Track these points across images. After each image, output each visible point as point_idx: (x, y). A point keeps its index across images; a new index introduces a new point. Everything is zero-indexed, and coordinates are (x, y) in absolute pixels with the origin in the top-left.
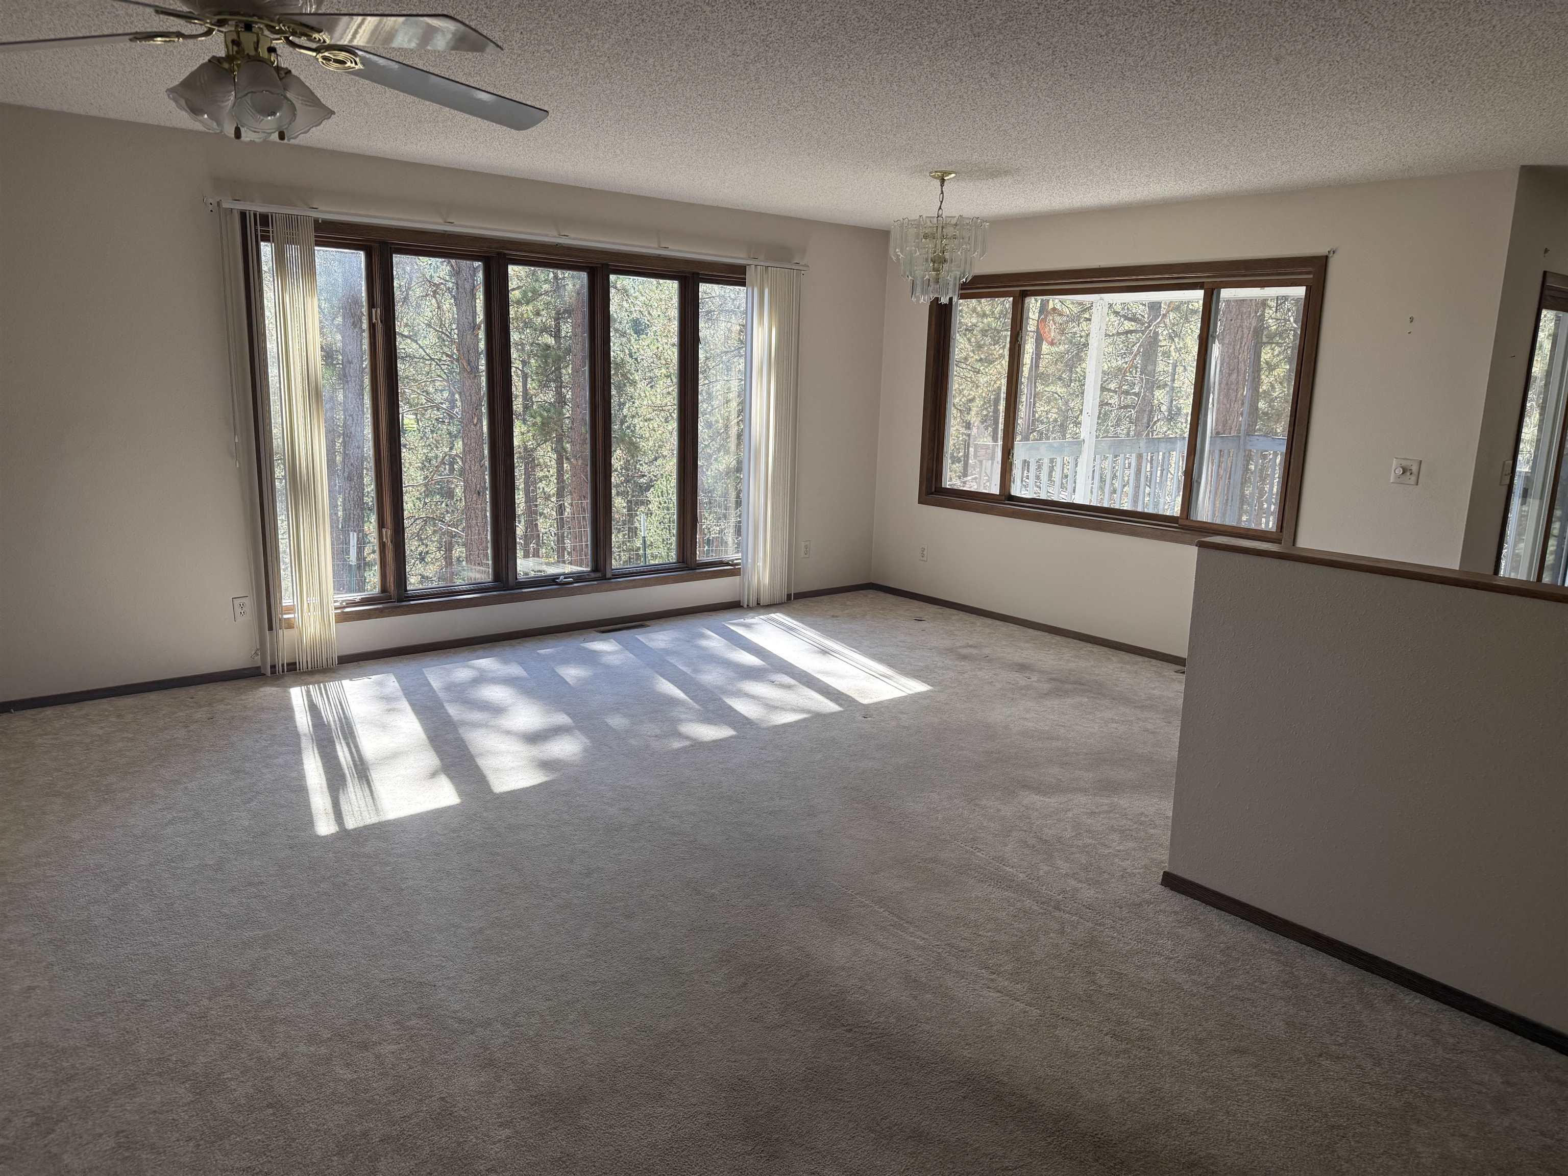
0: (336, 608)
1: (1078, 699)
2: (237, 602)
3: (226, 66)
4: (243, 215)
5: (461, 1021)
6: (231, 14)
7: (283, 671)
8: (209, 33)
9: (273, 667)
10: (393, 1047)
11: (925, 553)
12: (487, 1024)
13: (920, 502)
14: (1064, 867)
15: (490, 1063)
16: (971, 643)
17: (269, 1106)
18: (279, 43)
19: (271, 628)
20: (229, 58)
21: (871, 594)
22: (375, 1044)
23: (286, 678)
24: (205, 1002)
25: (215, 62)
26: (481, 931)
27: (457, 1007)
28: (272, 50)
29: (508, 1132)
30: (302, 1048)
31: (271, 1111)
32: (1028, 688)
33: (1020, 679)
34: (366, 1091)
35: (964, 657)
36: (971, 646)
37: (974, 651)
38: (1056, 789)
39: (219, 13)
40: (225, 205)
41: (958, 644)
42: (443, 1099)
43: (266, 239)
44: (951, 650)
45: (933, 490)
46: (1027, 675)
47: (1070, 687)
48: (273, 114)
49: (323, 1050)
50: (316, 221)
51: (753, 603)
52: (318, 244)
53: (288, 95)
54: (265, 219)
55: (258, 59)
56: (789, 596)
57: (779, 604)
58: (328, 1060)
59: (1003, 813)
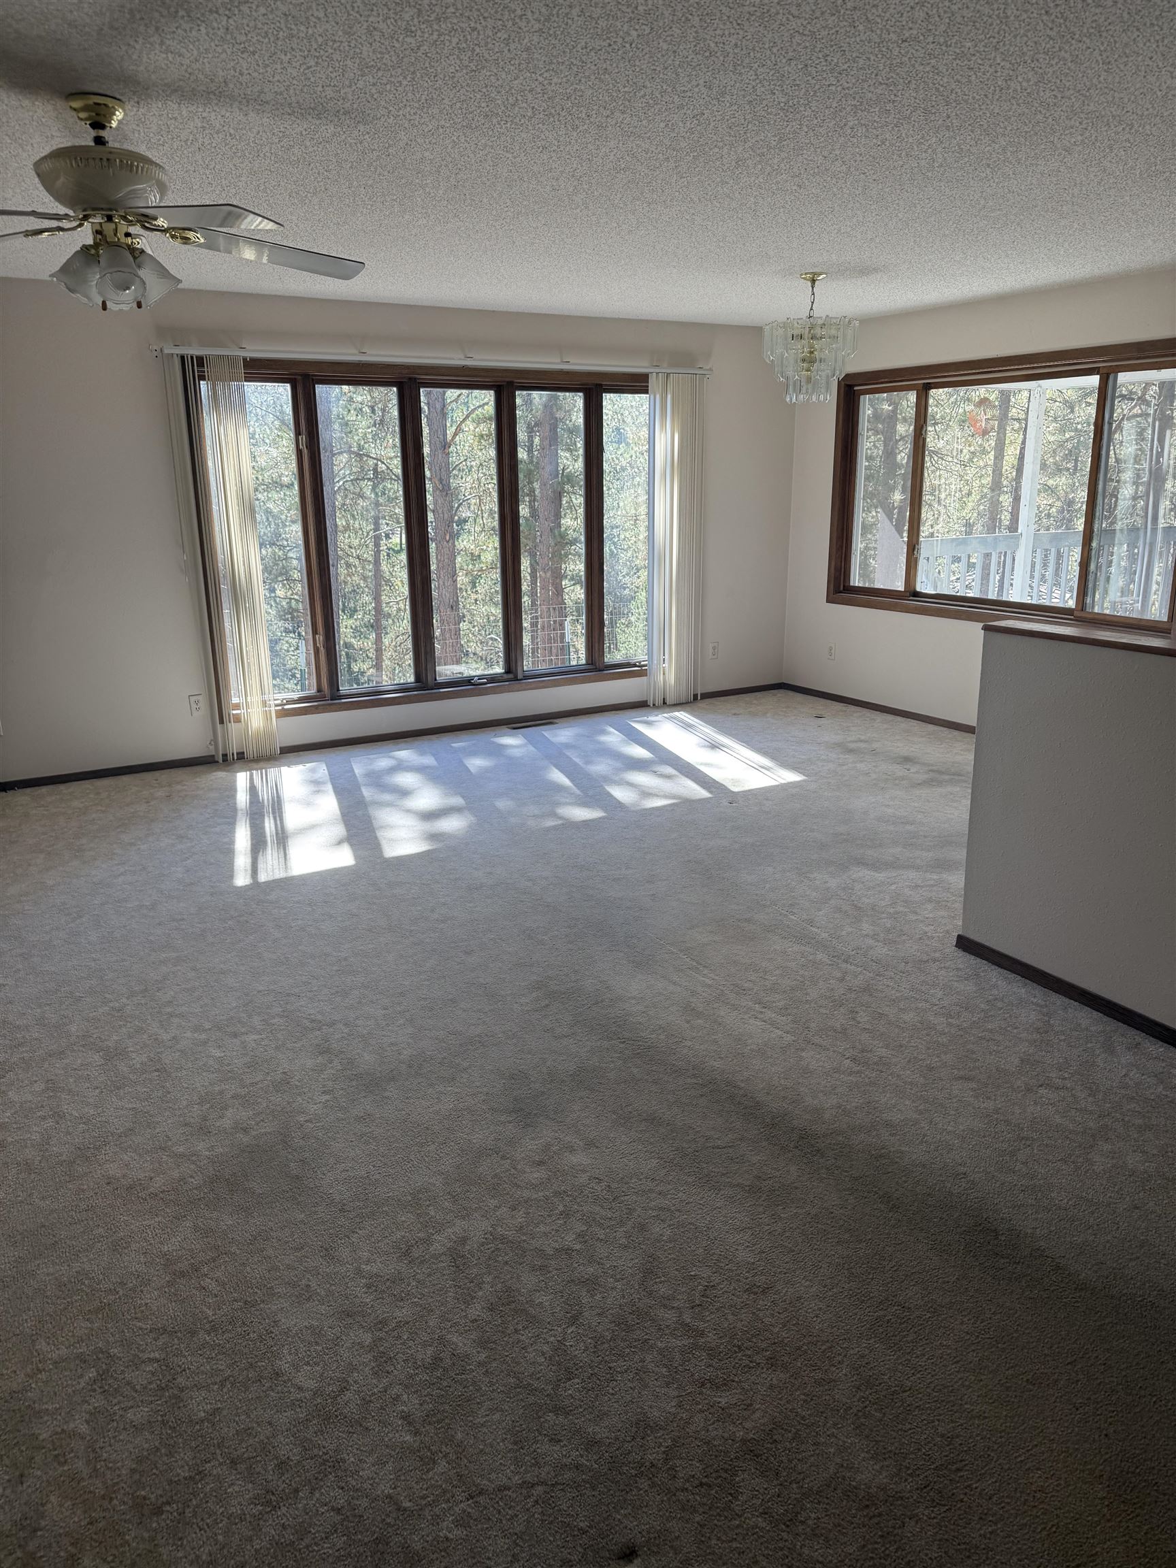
1: (949, 789)
2: (193, 699)
3: (93, 251)
4: (182, 358)
7: (233, 759)
9: (225, 755)
10: (256, 1037)
11: (833, 651)
12: (332, 1024)
13: (828, 601)
14: (866, 927)
15: (327, 1051)
16: (863, 738)
17: (157, 1070)
19: (222, 722)
20: (96, 245)
21: (781, 693)
22: (243, 1034)
23: (236, 765)
24: (124, 1000)
25: (85, 248)
28: (128, 235)
30: (189, 1034)
31: (157, 1074)
32: (903, 778)
33: (899, 770)
34: (229, 1065)
35: (851, 751)
36: (861, 741)
37: (862, 745)
38: (893, 865)
40: (166, 351)
41: (849, 739)
42: (284, 1073)
44: (839, 745)
45: (842, 588)
46: (908, 767)
47: (947, 777)
49: (203, 1036)
51: (659, 701)
52: (248, 379)
55: (118, 245)
56: (695, 697)
57: (686, 703)
58: (205, 1043)
59: (829, 885)
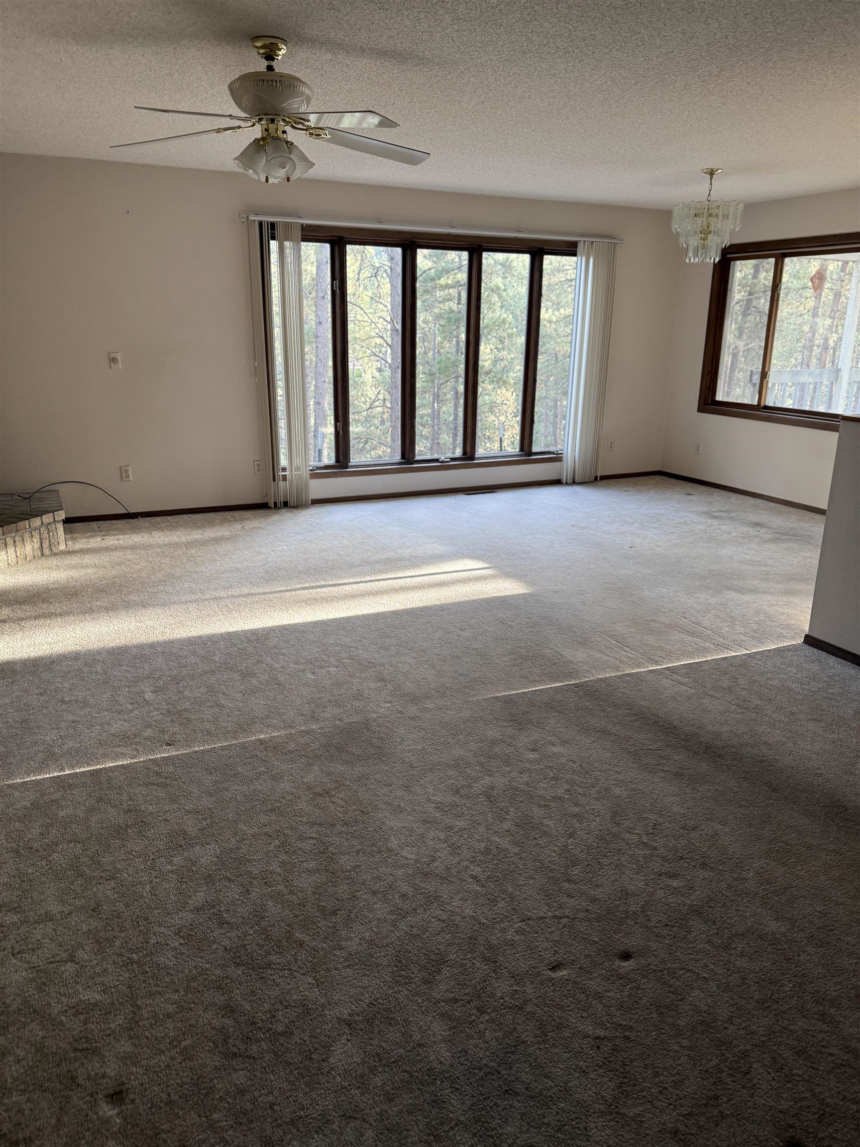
0: (311, 470)
1: (790, 544)
2: (256, 463)
3: (262, 143)
4: (261, 223)
5: (369, 662)
6: (265, 115)
7: (280, 505)
8: (253, 125)
9: (275, 503)
10: (335, 669)
11: (700, 448)
13: (700, 410)
14: (739, 629)
16: (723, 509)
18: (288, 129)
19: (274, 480)
20: (263, 139)
21: (658, 478)
22: (326, 667)
23: (282, 509)
25: (256, 141)
26: (382, 629)
27: (367, 657)
28: (284, 132)
29: (388, 705)
32: (755, 537)
33: (752, 532)
35: (715, 517)
36: (723, 511)
37: (723, 514)
38: (754, 591)
39: (259, 115)
40: (251, 218)
41: (714, 510)
42: (358, 690)
43: (273, 238)
44: (705, 513)
45: (710, 402)
46: (758, 529)
47: (787, 537)
48: (285, 168)
50: (302, 225)
51: (570, 480)
52: (304, 240)
53: (292, 156)
54: (273, 225)
55: (278, 139)
56: (596, 478)
57: (590, 482)
59: (709, 601)
